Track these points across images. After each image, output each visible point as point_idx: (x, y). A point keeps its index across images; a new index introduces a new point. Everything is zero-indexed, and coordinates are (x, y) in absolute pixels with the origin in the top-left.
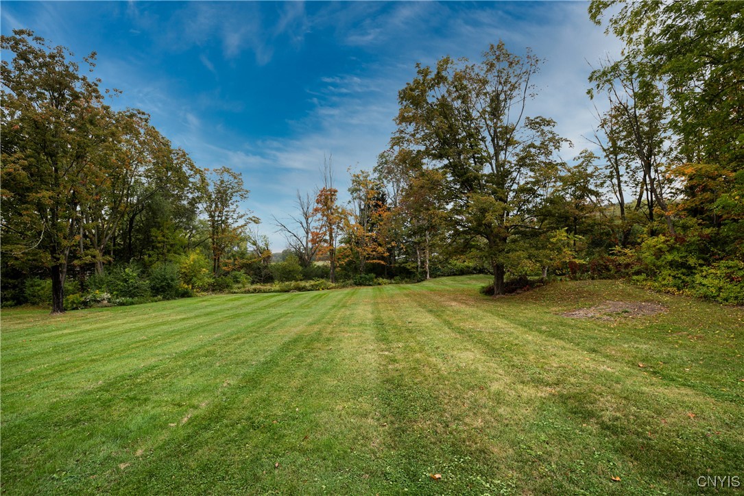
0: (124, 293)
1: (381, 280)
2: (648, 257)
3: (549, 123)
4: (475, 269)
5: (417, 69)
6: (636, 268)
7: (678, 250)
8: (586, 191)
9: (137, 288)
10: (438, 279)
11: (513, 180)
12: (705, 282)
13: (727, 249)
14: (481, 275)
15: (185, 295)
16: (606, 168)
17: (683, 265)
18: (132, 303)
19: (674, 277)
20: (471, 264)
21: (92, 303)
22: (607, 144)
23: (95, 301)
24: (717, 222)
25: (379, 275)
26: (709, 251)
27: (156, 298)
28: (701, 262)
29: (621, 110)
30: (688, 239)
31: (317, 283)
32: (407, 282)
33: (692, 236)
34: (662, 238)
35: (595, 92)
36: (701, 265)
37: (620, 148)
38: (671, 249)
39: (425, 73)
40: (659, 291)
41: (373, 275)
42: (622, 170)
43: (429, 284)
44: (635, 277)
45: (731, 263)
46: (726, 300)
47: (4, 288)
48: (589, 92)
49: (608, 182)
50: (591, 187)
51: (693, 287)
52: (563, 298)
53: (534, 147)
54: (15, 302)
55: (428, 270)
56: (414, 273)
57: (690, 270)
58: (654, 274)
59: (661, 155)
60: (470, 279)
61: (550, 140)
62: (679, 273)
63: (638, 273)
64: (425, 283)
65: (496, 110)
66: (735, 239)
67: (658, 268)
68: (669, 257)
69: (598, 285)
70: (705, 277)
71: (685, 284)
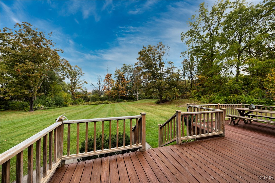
0: (47, 105)
1: (125, 101)
2: (192, 94)
3: (172, 63)
4: (150, 97)
5: (143, 47)
6: (190, 97)
7: (198, 93)
8: (178, 78)
9: (51, 104)
10: (141, 100)
11: (165, 76)
12: (203, 99)
13: (206, 93)
14: (152, 99)
15: (66, 106)
16: (183, 73)
17: (199, 96)
18: (51, 109)
19: (197, 98)
20: (149, 96)
21: (38, 109)
22: (183, 68)
23: (39, 108)
24: (204, 87)
25: (124, 99)
26: (203, 93)
27: (57, 107)
28: (202, 95)
29: (186, 60)
30: (200, 91)
31: (106, 102)
32: (132, 101)
33: (200, 90)
34: (195, 90)
35: (182, 57)
36: (202, 96)
37: (185, 69)
38: (197, 93)
39: (145, 48)
40: (195, 101)
41: (123, 99)
42: (186, 74)
43: (138, 101)
44: (190, 99)
45: (207, 95)
46: (206, 102)
47: (1, 104)
48: (180, 57)
49: (183, 77)
50: (179, 78)
51: (201, 100)
52: (176, 103)
53: (170, 68)
54: (4, 109)
55: (137, 98)
56: (133, 98)
57: (200, 97)
58: (194, 98)
59: (193, 71)
60: (149, 100)
61: (173, 67)
62: (198, 97)
63: (190, 98)
64: (137, 101)
65: (160, 58)
66: (208, 91)
67: (194, 96)
68: (197, 94)
69: (183, 100)
70: (203, 98)
71: (199, 100)
